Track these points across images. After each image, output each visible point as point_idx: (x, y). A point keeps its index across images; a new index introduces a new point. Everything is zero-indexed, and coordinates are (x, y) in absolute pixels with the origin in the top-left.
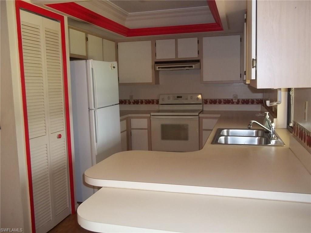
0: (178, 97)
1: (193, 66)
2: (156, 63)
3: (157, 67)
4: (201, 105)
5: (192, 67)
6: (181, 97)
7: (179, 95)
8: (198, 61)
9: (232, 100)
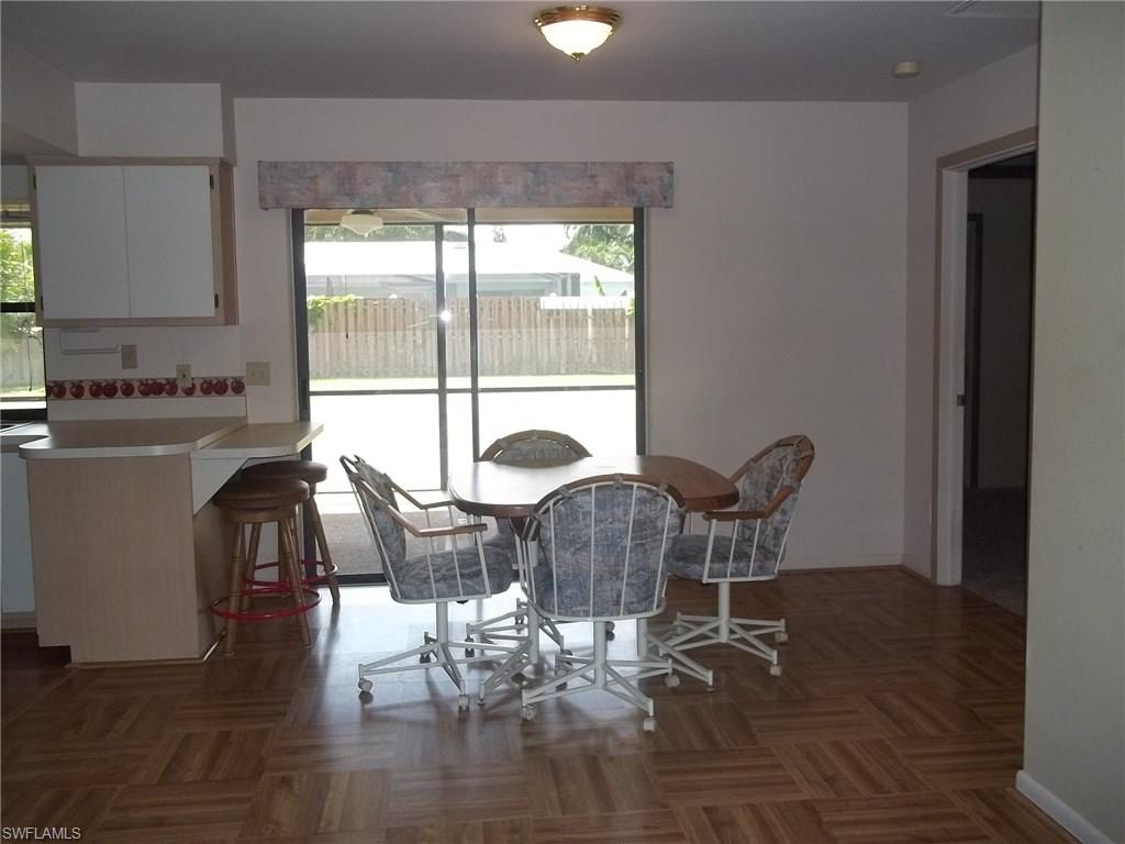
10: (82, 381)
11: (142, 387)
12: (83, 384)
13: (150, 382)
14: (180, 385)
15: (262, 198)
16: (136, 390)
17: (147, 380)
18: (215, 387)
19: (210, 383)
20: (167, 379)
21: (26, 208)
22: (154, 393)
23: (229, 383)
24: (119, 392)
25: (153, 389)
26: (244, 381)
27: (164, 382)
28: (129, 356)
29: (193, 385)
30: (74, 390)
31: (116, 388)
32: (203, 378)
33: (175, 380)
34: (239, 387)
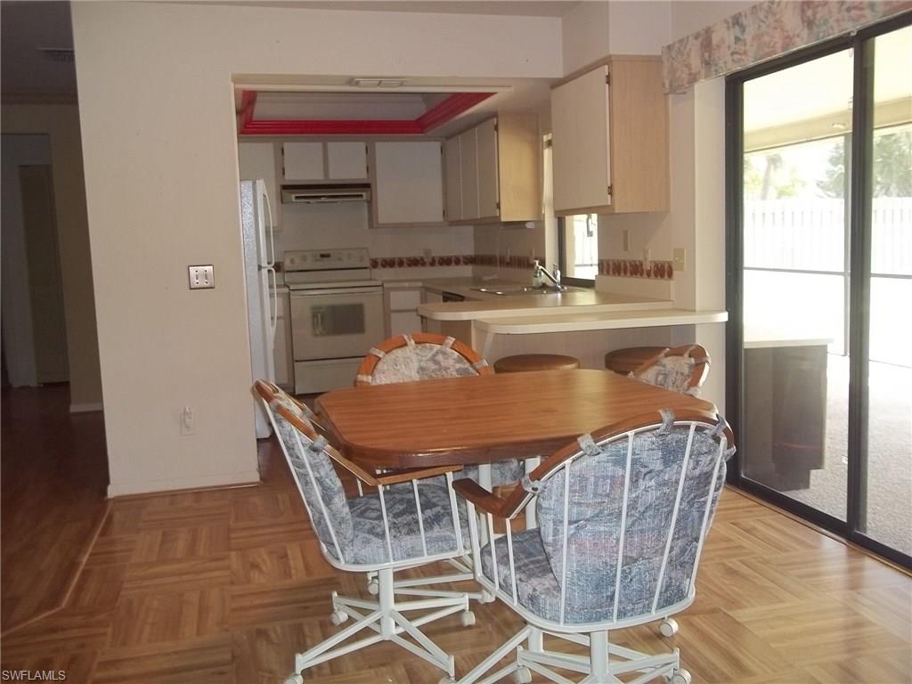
0: (322, 256)
1: (364, 194)
2: (285, 187)
3: (293, 196)
4: (368, 270)
5: (361, 196)
6: (328, 256)
7: (323, 253)
8: (366, 186)
9: (422, 259)
10: (609, 260)
11: (630, 268)
12: (610, 263)
13: (633, 263)
14: (645, 267)
18: (660, 270)
20: (639, 261)
22: (635, 274)
23: (666, 267)
24: (622, 271)
25: (635, 270)
26: (673, 266)
27: (638, 264)
29: (650, 267)
31: (621, 267)
32: (655, 262)
33: (643, 262)
34: (670, 273)
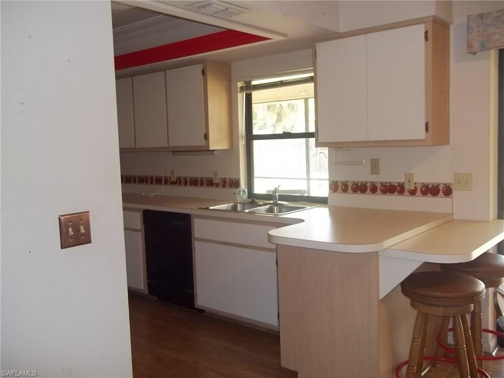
10: (347, 182)
11: (382, 188)
12: (348, 184)
13: (388, 184)
14: (407, 187)
15: (469, 45)
16: (379, 189)
17: (386, 183)
18: (431, 190)
19: (427, 187)
20: (398, 183)
21: (312, 74)
22: (390, 192)
23: (441, 187)
24: (369, 190)
25: (390, 189)
26: (452, 187)
27: (396, 185)
28: (375, 166)
29: (416, 187)
30: (343, 187)
31: (366, 187)
32: (423, 183)
33: (404, 184)
34: (448, 191)
